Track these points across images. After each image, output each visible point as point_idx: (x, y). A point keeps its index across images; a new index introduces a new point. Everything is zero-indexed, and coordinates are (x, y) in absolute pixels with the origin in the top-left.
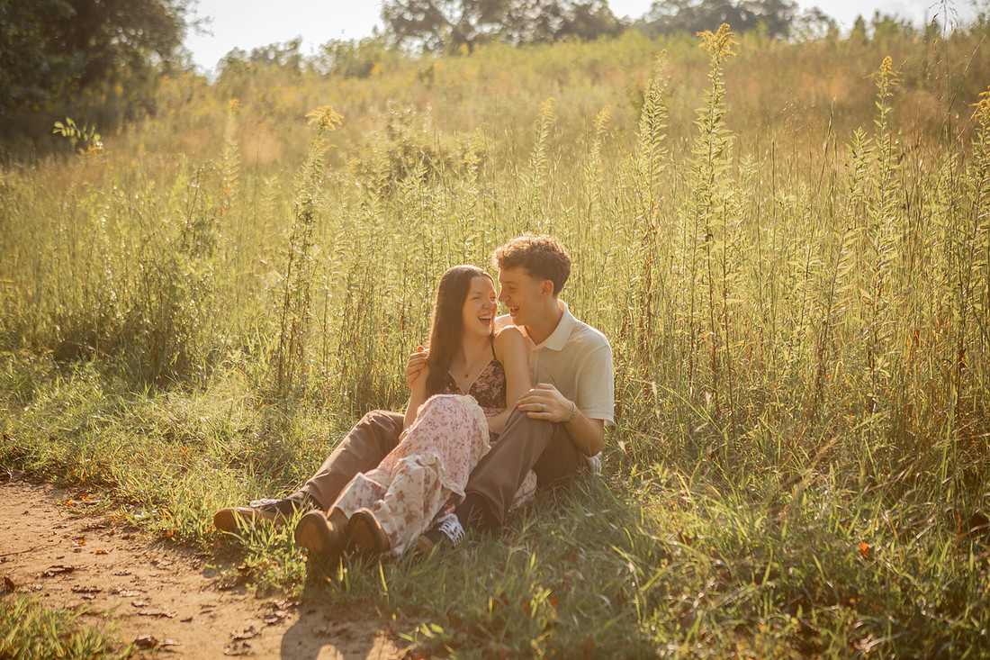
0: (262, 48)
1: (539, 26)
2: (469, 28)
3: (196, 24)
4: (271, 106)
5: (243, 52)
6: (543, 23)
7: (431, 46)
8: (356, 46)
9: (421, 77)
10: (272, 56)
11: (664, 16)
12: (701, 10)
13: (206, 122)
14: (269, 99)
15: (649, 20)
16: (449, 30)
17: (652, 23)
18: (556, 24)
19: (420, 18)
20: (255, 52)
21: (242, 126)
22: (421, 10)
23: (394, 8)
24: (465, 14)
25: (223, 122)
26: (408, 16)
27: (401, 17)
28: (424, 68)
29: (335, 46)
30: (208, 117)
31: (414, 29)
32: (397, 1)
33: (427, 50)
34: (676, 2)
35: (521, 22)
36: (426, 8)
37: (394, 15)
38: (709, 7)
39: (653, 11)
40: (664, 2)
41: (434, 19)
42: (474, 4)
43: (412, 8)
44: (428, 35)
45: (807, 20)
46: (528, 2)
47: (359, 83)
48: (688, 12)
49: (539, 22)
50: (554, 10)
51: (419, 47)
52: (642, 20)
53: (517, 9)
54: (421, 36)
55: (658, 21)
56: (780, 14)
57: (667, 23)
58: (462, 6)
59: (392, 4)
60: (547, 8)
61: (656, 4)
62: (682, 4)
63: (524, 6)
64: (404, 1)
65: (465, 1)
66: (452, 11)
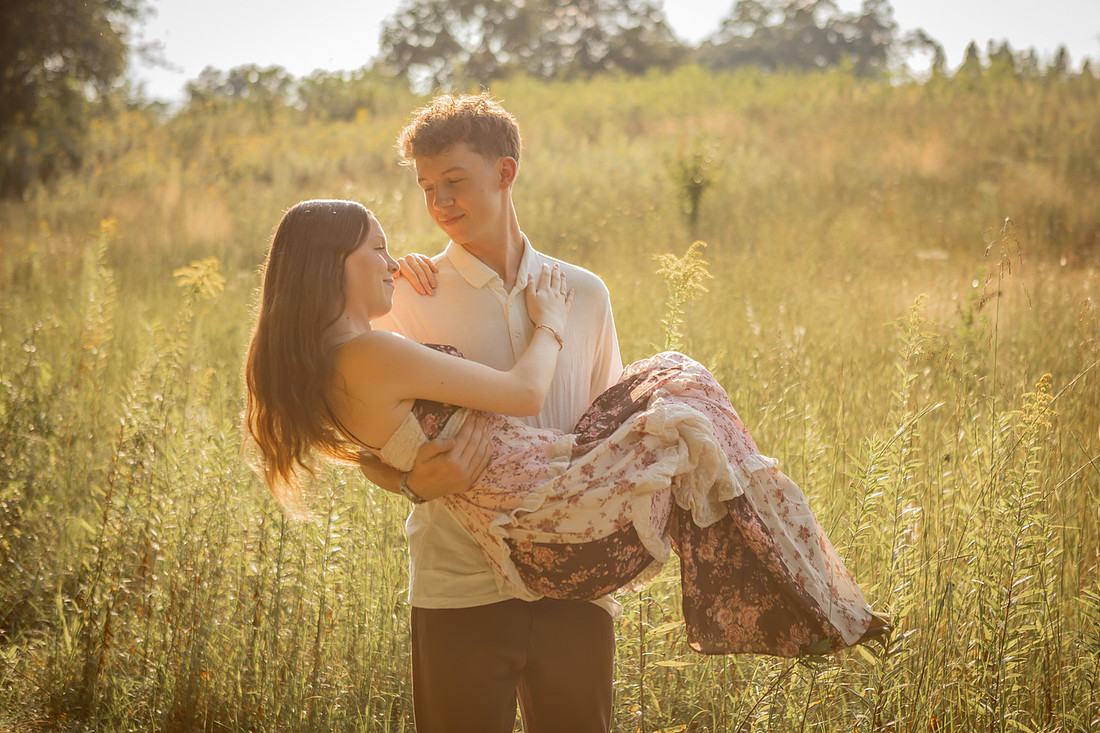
0: (243, 70)
1: (578, 54)
2: (489, 56)
3: (143, 50)
4: (226, 162)
5: (218, 73)
6: (582, 47)
7: (442, 77)
8: (347, 79)
10: (253, 79)
11: (737, 37)
12: (781, 30)
13: (138, 187)
14: (224, 153)
15: (718, 41)
16: (464, 58)
17: (720, 46)
18: (598, 51)
19: (428, 42)
20: (234, 74)
21: (186, 187)
22: (428, 33)
23: (397, 31)
24: (485, 41)
25: (163, 183)
26: (413, 41)
27: (404, 42)
29: (322, 78)
30: (144, 176)
31: (421, 56)
32: (400, 23)
33: (437, 83)
34: (751, 20)
35: (555, 48)
36: (437, 30)
37: (396, 40)
38: (791, 27)
39: (723, 31)
40: (736, 21)
41: (446, 45)
42: (497, 27)
43: (418, 30)
44: (439, 64)
45: (909, 44)
46: (564, 24)
47: (343, 131)
48: (765, 32)
49: (577, 49)
50: (596, 34)
51: (427, 79)
52: (709, 42)
53: (550, 32)
54: (429, 65)
55: (728, 43)
56: (876, 38)
57: (739, 46)
58: (481, 29)
59: (394, 26)
60: (587, 32)
61: (726, 23)
62: (758, 22)
63: (559, 29)
64: (409, 22)
65: (486, 23)
66: (469, 35)
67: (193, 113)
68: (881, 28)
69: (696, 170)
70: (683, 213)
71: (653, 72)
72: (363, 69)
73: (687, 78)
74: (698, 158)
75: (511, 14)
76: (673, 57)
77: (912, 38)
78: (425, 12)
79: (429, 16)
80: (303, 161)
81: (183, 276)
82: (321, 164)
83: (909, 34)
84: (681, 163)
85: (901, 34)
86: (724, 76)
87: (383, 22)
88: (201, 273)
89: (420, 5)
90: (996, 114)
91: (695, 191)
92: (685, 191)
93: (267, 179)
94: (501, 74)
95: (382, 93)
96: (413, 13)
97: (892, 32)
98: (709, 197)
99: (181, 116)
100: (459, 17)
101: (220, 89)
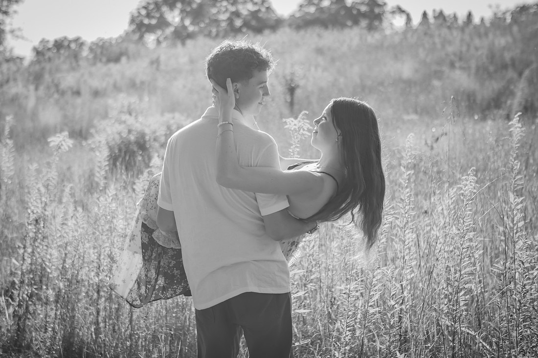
0: (60, 40)
1: (228, 24)
2: (185, 27)
3: (12, 32)
4: (57, 86)
5: (48, 41)
6: (230, 21)
7: (161, 39)
8: (114, 42)
9: (152, 63)
10: (66, 43)
11: (307, 13)
12: (329, 8)
13: (14, 99)
14: (56, 81)
15: (298, 15)
16: (172, 29)
17: (299, 17)
18: (238, 23)
19: (154, 22)
20: (56, 41)
21: (38, 99)
22: (153, 17)
23: (138, 17)
24: (182, 20)
25: (26, 97)
26: (146, 21)
27: (141, 22)
28: (154, 56)
29: (102, 42)
30: (17, 94)
31: (150, 29)
32: (139, 13)
33: (159, 42)
34: (314, 4)
35: (216, 22)
36: (158, 15)
37: (137, 21)
38: (334, 7)
39: (300, 10)
40: (306, 5)
41: (163, 23)
42: (188, 13)
43: (148, 16)
44: (159, 32)
45: (393, 12)
46: (221, 10)
47: (114, 68)
48: (321, 10)
49: (228, 22)
50: (237, 14)
51: (154, 40)
52: (293, 16)
53: (214, 14)
54: (155, 33)
55: (302, 16)
56: (377, 10)
57: (308, 17)
58: (180, 14)
59: (136, 14)
60: (233, 13)
61: (301, 6)
62: (317, 5)
63: (219, 12)
64: (144, 12)
65: (182, 11)
66: (174, 17)
67: (38, 62)
68: (379, 6)
69: (292, 80)
70: (286, 102)
71: (267, 32)
72: (120, 37)
73: (284, 35)
74: (293, 74)
75: (194, 6)
76: (276, 25)
77: (395, 10)
78: (152, 7)
79: (153, 9)
80: (96, 83)
81: (52, 141)
82: (104, 85)
83: (393, 8)
84: (284, 77)
85: (389, 7)
86: (302, 32)
87: (131, 13)
88: (61, 139)
89: (148, 3)
90: (439, 46)
91: (292, 90)
92: (287, 91)
93: (78, 93)
94: (191, 36)
95: (132, 48)
96: (145, 8)
97: (384, 7)
98: (298, 93)
99: (32, 63)
100: (169, 9)
101: (49, 49)
